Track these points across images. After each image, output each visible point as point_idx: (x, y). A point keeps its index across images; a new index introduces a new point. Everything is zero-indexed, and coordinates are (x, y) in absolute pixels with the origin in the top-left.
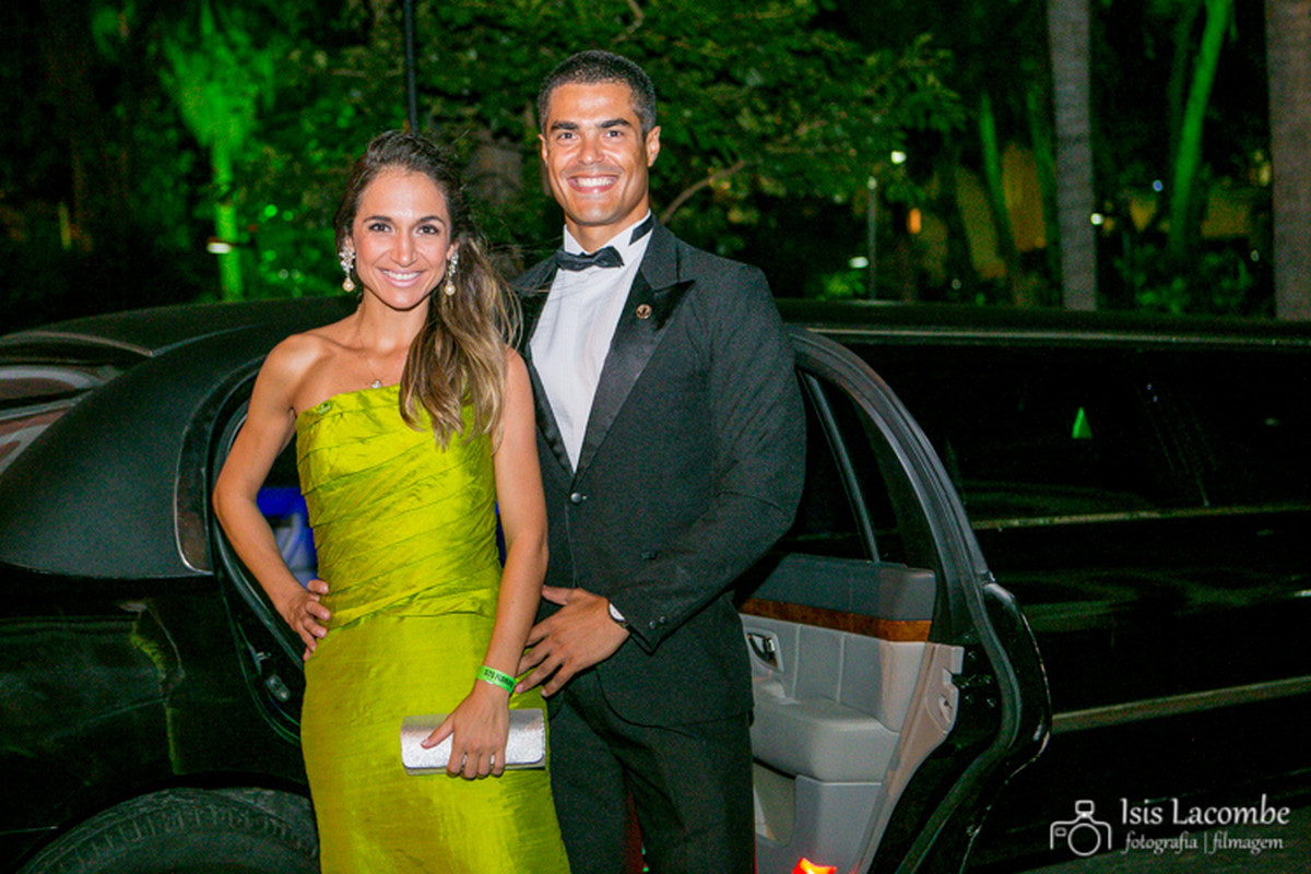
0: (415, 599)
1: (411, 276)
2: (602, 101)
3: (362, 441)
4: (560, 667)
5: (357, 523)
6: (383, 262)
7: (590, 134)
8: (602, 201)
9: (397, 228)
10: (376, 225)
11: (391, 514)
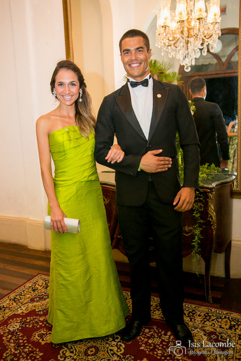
2: (136, 42)
6: (62, 94)
7: (133, 52)
8: (138, 70)
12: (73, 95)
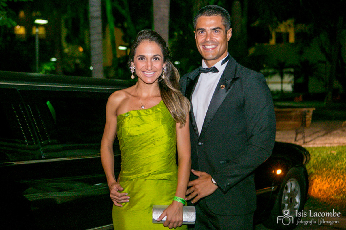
0: (150, 175)
1: (152, 73)
2: (213, 21)
3: (138, 126)
4: (197, 195)
5: (135, 150)
6: (144, 69)
7: (209, 32)
8: (212, 53)
9: (147, 59)
10: (141, 58)
11: (145, 148)
12: (155, 71)
